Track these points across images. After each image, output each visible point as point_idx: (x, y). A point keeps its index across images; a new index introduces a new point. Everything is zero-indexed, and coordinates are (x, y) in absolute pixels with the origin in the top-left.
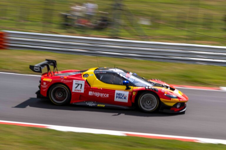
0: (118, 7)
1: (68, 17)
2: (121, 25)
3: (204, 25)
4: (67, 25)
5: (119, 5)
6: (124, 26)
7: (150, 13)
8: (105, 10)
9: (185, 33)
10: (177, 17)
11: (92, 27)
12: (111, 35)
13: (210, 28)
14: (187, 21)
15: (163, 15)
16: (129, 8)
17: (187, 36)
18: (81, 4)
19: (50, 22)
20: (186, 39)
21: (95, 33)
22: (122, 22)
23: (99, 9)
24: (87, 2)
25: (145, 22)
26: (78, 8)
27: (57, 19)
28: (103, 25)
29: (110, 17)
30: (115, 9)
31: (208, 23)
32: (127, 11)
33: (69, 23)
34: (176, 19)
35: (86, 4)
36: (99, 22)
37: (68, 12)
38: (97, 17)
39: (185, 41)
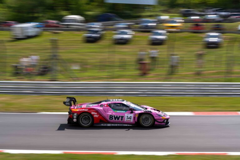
0: (54, 57)
1: (18, 67)
2: (58, 71)
3: (120, 66)
4: (17, 73)
5: (55, 56)
6: (61, 71)
7: (79, 61)
8: (46, 60)
9: (106, 74)
10: (100, 62)
11: (36, 74)
12: (51, 79)
13: (125, 69)
14: (107, 64)
15: (89, 61)
16: (63, 58)
17: (108, 75)
18: (27, 57)
19: (5, 72)
20: (107, 78)
21: (39, 78)
22: (59, 68)
23: (41, 60)
24: (31, 55)
25: (76, 67)
26: (25, 60)
27: (9, 69)
28: (44, 71)
29: (49, 65)
30: (52, 59)
31: (123, 65)
32: (62, 59)
33: (19, 72)
34: (99, 64)
35: (31, 57)
36: (41, 70)
37: (18, 63)
38: (40, 66)
39: (106, 80)
